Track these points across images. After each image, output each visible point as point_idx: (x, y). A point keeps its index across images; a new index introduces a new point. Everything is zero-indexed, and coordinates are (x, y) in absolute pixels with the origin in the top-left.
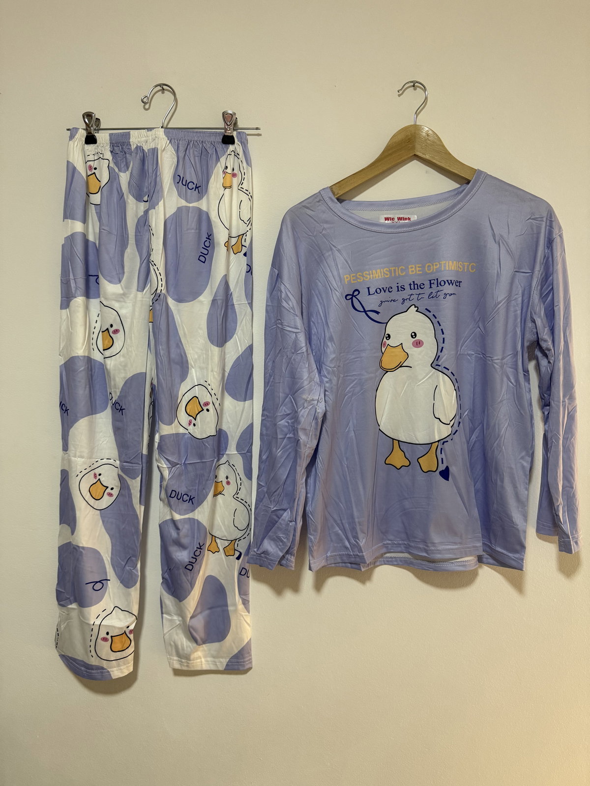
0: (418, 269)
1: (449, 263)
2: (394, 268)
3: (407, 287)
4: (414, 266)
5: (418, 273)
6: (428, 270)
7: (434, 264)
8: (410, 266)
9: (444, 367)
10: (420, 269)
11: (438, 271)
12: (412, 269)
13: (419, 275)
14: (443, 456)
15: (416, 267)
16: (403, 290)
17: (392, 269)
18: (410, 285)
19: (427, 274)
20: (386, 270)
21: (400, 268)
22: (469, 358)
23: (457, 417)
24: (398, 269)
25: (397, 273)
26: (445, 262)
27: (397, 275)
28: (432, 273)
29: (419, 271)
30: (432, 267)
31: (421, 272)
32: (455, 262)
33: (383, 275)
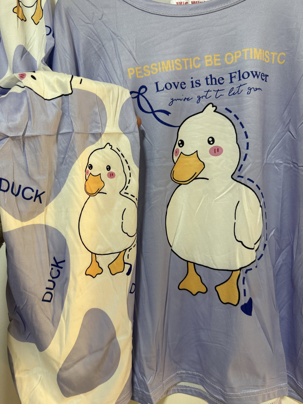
0: (215, 60)
1: (253, 50)
2: (188, 59)
3: (203, 82)
4: (210, 56)
5: (216, 64)
6: (228, 61)
7: (236, 53)
8: (206, 57)
9: (248, 179)
10: (219, 60)
11: (241, 61)
12: (208, 61)
13: (217, 67)
14: (246, 286)
15: (213, 57)
16: (198, 85)
17: (185, 60)
18: (207, 79)
19: (226, 66)
20: (178, 62)
21: (195, 59)
22: (277, 168)
23: (263, 239)
24: (192, 61)
25: (191, 66)
26: (248, 49)
27: (191, 68)
28: (232, 65)
29: (217, 62)
30: (232, 57)
31: (219, 64)
32: (260, 50)
33: (173, 66)
